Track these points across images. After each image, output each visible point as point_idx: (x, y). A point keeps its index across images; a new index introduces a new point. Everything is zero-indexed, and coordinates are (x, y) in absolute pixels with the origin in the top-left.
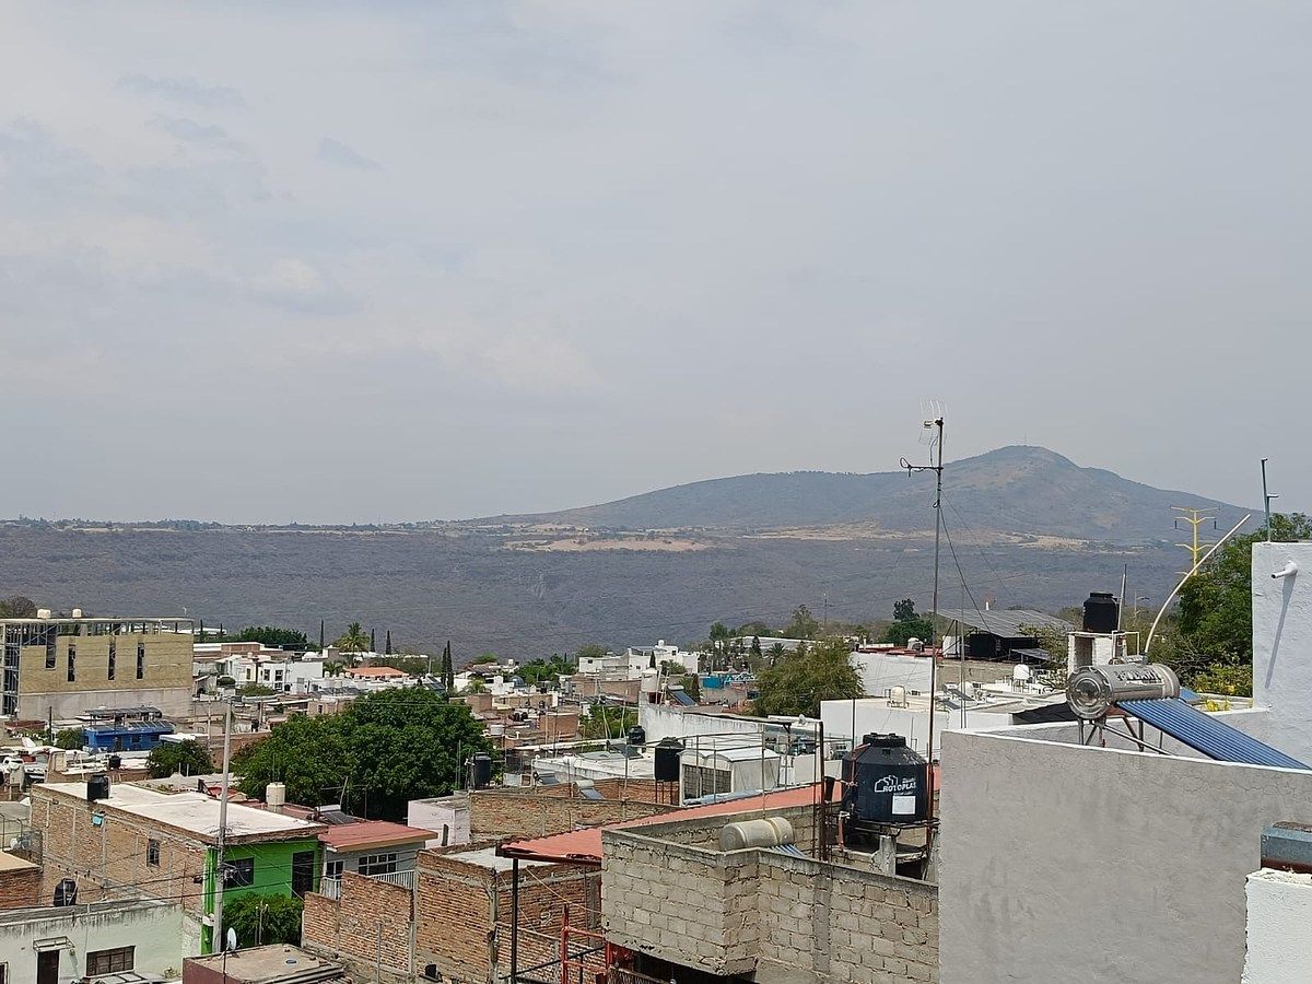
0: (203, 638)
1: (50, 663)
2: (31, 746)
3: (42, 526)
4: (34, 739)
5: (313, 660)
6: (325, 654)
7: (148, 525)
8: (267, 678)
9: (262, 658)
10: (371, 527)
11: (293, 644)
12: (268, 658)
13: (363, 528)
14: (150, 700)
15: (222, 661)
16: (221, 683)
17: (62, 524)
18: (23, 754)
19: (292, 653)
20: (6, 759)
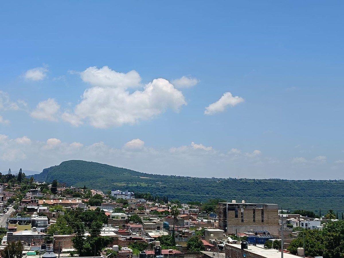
0: (282, 213)
1: (236, 216)
2: (231, 240)
3: (235, 180)
4: (232, 238)
5: (318, 221)
6: (321, 219)
7: (266, 180)
8: (303, 226)
9: (301, 219)
10: (335, 181)
11: (311, 216)
12: (303, 219)
13: (333, 181)
14: (266, 229)
15: (289, 220)
16: (288, 226)
17: (241, 179)
18: (228, 242)
19: (311, 218)
20: (224, 243)
